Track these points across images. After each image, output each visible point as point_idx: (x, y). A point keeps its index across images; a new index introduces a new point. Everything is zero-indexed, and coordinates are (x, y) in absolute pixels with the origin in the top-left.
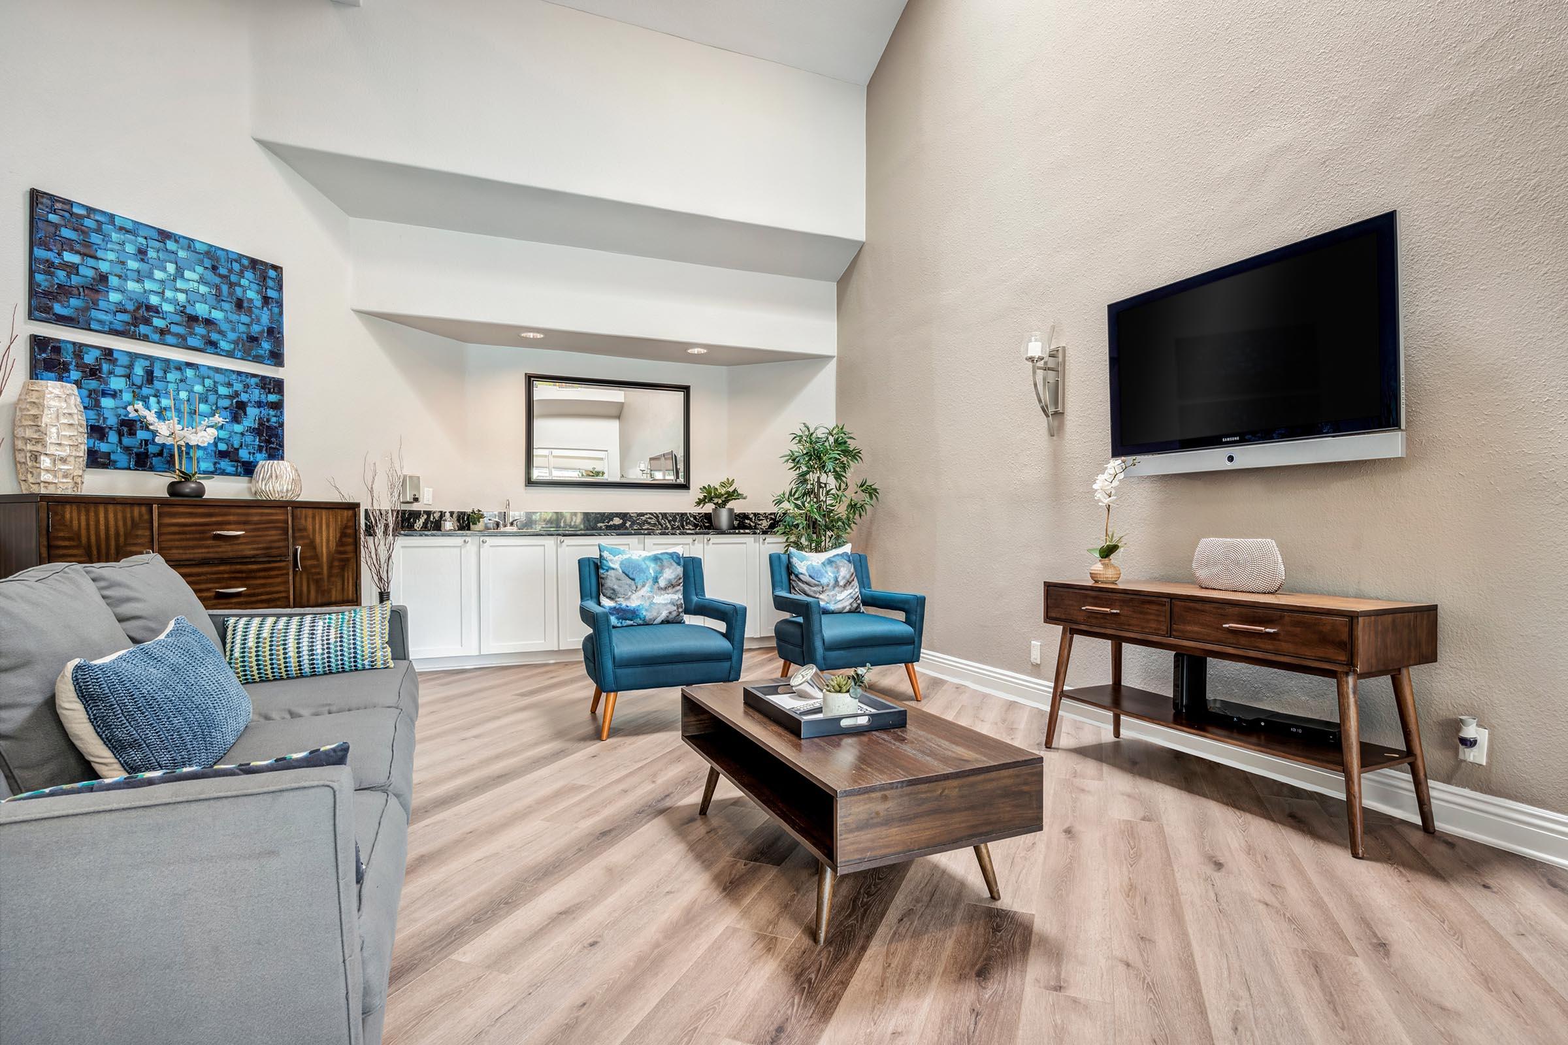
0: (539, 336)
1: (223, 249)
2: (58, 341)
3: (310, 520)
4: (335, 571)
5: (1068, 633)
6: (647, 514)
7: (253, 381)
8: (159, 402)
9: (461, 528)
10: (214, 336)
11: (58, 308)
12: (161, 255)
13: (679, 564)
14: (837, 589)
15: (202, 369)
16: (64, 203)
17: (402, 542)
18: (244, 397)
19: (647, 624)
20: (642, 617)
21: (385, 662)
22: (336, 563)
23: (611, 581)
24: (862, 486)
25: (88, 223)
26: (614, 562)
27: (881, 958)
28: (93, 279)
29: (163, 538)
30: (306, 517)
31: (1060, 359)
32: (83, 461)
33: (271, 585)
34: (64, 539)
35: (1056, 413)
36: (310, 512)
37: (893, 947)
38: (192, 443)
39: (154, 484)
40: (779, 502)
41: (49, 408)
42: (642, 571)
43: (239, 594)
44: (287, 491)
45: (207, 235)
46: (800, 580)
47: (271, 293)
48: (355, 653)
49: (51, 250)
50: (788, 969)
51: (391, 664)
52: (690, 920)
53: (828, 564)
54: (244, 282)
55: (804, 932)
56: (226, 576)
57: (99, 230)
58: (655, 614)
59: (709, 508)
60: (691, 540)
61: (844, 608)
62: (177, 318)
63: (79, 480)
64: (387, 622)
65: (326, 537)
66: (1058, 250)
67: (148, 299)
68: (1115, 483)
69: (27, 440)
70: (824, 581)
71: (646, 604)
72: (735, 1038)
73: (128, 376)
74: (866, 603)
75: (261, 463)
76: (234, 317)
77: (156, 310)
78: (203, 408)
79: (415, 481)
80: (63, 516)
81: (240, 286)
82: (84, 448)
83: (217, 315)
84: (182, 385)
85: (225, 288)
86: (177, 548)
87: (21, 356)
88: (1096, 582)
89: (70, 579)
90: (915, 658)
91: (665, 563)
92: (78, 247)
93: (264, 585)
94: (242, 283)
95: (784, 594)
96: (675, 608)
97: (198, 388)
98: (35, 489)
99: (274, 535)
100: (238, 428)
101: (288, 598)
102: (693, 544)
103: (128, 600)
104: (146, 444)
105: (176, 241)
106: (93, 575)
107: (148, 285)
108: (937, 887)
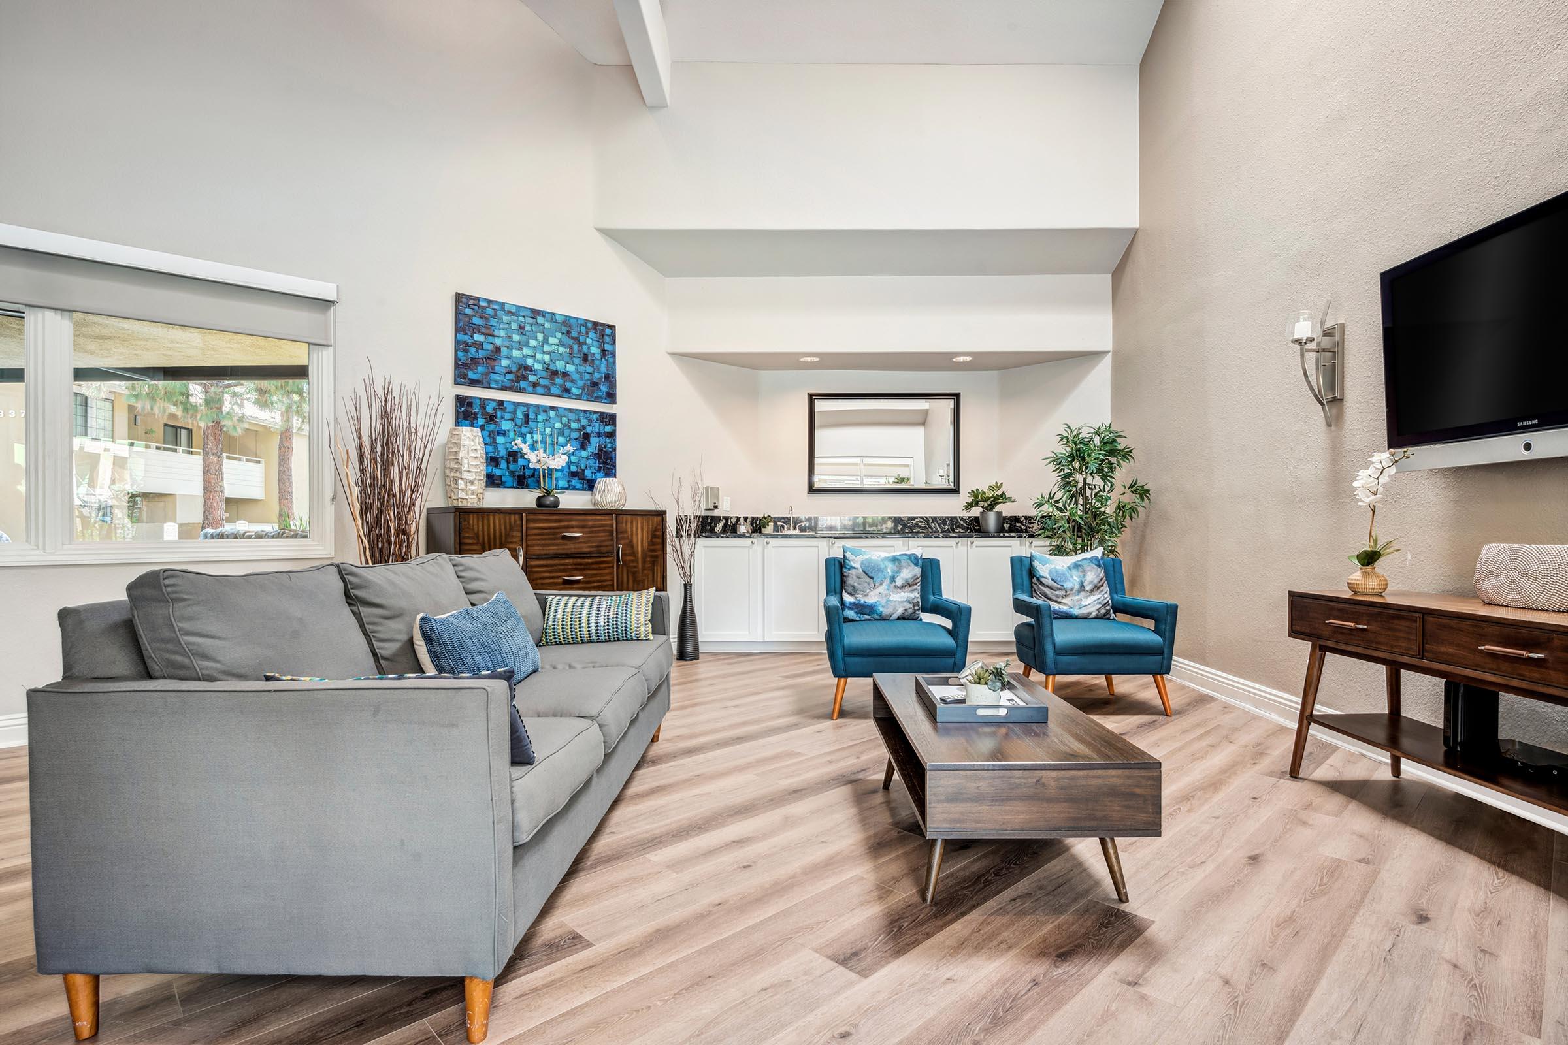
0: (816, 359)
1: (574, 318)
2: (471, 397)
3: (629, 525)
4: (648, 565)
5: (1318, 650)
6: (917, 518)
7: (595, 416)
8: (532, 437)
9: (754, 531)
10: (569, 385)
11: (471, 375)
12: (533, 328)
13: (916, 565)
14: (1082, 594)
15: (560, 410)
16: (474, 300)
17: (702, 542)
18: (588, 430)
19: (884, 619)
20: (879, 612)
21: (647, 635)
22: (648, 559)
23: (852, 580)
24: (1131, 487)
25: (489, 311)
26: (856, 562)
27: (974, 924)
28: (492, 351)
29: (529, 538)
30: (626, 522)
31: (1337, 338)
32: (483, 483)
33: (601, 575)
34: (469, 538)
35: (1334, 400)
36: (629, 518)
37: (993, 918)
38: (551, 467)
39: (526, 499)
40: (1040, 505)
41: (464, 446)
42: (880, 570)
43: (578, 582)
44: (615, 502)
45: (563, 309)
46: (1042, 583)
47: (608, 347)
48: (626, 627)
49: (466, 334)
50: (888, 914)
51: (651, 636)
52: (829, 865)
53: (1074, 568)
54: (588, 341)
55: (918, 891)
56: (570, 567)
57: (495, 316)
58: (891, 611)
59: (976, 512)
60: (955, 543)
61: (1090, 613)
62: (544, 374)
63: (481, 496)
64: (650, 605)
65: (640, 536)
66: (1335, 214)
67: (525, 361)
68: (1384, 479)
69: (452, 469)
70: (1068, 585)
71: (883, 601)
72: (816, 951)
73: (513, 420)
74: (1116, 610)
75: (598, 480)
76: (582, 369)
77: (529, 369)
78: (561, 440)
79: (715, 492)
80: (469, 523)
81: (586, 344)
82: (484, 473)
83: (571, 368)
84: (547, 423)
85: (575, 347)
86: (538, 545)
87: (448, 411)
88: (1355, 593)
89: (439, 565)
90: (1164, 669)
91: (903, 563)
92: (483, 330)
93: (596, 575)
94: (587, 342)
95: (1024, 597)
96: (911, 606)
97: (558, 425)
98: (455, 504)
99: (603, 536)
100: (584, 454)
101: (613, 585)
102: (957, 547)
103: (476, 579)
104: (524, 469)
105: (544, 316)
106: (454, 562)
107: (526, 351)
108: (1070, 880)
